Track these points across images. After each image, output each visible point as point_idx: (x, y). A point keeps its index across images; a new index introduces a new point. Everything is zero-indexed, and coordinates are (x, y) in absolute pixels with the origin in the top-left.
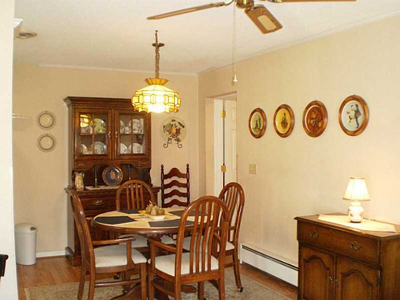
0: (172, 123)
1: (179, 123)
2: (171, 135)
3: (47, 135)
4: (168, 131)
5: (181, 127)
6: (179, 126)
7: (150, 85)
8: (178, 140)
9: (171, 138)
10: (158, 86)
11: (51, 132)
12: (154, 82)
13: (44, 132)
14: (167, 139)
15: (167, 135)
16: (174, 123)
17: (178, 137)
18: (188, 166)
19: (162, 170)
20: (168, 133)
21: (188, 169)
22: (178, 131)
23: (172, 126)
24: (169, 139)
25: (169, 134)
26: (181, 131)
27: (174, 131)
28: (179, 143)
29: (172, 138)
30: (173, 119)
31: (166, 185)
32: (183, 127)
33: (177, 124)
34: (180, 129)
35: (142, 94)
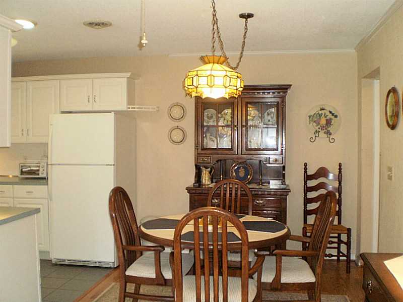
0: (320, 112)
1: (330, 112)
2: (319, 126)
3: (178, 128)
4: (315, 122)
5: (333, 117)
6: (330, 116)
7: (207, 63)
8: (329, 133)
9: (318, 130)
10: (216, 65)
11: (181, 124)
12: (211, 60)
13: (176, 124)
14: (313, 132)
15: (313, 127)
16: (323, 112)
17: (329, 129)
18: (340, 165)
19: (306, 169)
20: (315, 124)
21: (340, 169)
22: (329, 122)
23: (320, 115)
24: (317, 132)
25: (317, 126)
26: (333, 121)
27: (323, 122)
28: (331, 137)
29: (320, 130)
30: (321, 107)
31: (309, 187)
32: (336, 117)
33: (328, 113)
34: (331, 119)
35: (197, 75)
